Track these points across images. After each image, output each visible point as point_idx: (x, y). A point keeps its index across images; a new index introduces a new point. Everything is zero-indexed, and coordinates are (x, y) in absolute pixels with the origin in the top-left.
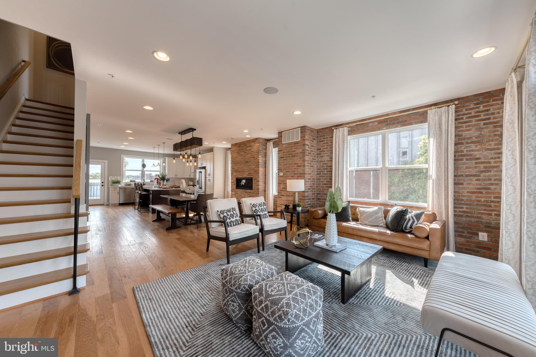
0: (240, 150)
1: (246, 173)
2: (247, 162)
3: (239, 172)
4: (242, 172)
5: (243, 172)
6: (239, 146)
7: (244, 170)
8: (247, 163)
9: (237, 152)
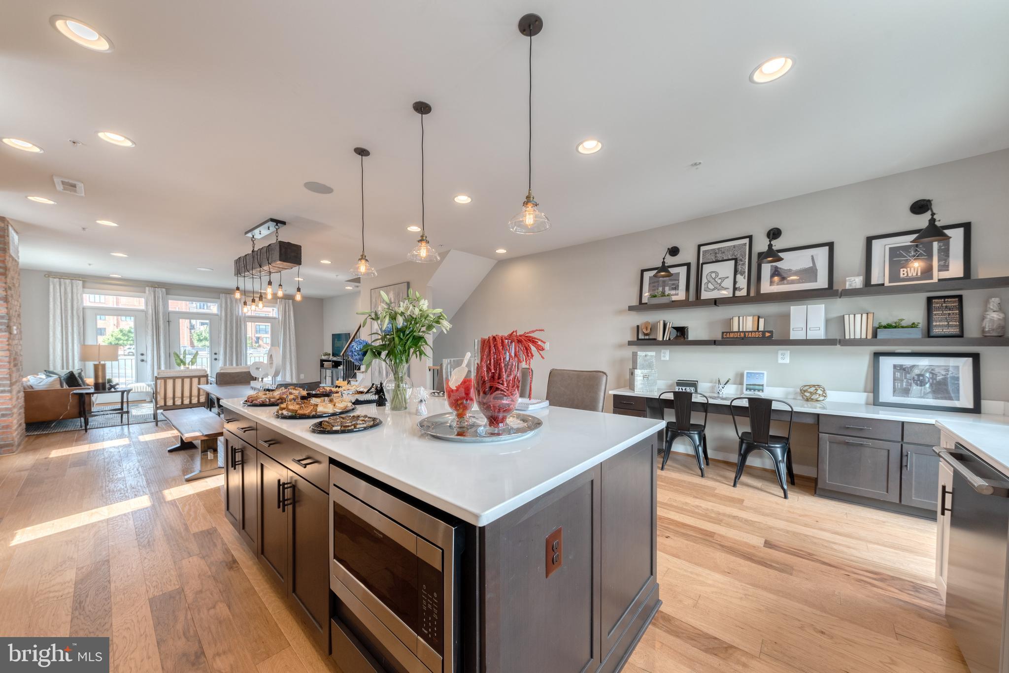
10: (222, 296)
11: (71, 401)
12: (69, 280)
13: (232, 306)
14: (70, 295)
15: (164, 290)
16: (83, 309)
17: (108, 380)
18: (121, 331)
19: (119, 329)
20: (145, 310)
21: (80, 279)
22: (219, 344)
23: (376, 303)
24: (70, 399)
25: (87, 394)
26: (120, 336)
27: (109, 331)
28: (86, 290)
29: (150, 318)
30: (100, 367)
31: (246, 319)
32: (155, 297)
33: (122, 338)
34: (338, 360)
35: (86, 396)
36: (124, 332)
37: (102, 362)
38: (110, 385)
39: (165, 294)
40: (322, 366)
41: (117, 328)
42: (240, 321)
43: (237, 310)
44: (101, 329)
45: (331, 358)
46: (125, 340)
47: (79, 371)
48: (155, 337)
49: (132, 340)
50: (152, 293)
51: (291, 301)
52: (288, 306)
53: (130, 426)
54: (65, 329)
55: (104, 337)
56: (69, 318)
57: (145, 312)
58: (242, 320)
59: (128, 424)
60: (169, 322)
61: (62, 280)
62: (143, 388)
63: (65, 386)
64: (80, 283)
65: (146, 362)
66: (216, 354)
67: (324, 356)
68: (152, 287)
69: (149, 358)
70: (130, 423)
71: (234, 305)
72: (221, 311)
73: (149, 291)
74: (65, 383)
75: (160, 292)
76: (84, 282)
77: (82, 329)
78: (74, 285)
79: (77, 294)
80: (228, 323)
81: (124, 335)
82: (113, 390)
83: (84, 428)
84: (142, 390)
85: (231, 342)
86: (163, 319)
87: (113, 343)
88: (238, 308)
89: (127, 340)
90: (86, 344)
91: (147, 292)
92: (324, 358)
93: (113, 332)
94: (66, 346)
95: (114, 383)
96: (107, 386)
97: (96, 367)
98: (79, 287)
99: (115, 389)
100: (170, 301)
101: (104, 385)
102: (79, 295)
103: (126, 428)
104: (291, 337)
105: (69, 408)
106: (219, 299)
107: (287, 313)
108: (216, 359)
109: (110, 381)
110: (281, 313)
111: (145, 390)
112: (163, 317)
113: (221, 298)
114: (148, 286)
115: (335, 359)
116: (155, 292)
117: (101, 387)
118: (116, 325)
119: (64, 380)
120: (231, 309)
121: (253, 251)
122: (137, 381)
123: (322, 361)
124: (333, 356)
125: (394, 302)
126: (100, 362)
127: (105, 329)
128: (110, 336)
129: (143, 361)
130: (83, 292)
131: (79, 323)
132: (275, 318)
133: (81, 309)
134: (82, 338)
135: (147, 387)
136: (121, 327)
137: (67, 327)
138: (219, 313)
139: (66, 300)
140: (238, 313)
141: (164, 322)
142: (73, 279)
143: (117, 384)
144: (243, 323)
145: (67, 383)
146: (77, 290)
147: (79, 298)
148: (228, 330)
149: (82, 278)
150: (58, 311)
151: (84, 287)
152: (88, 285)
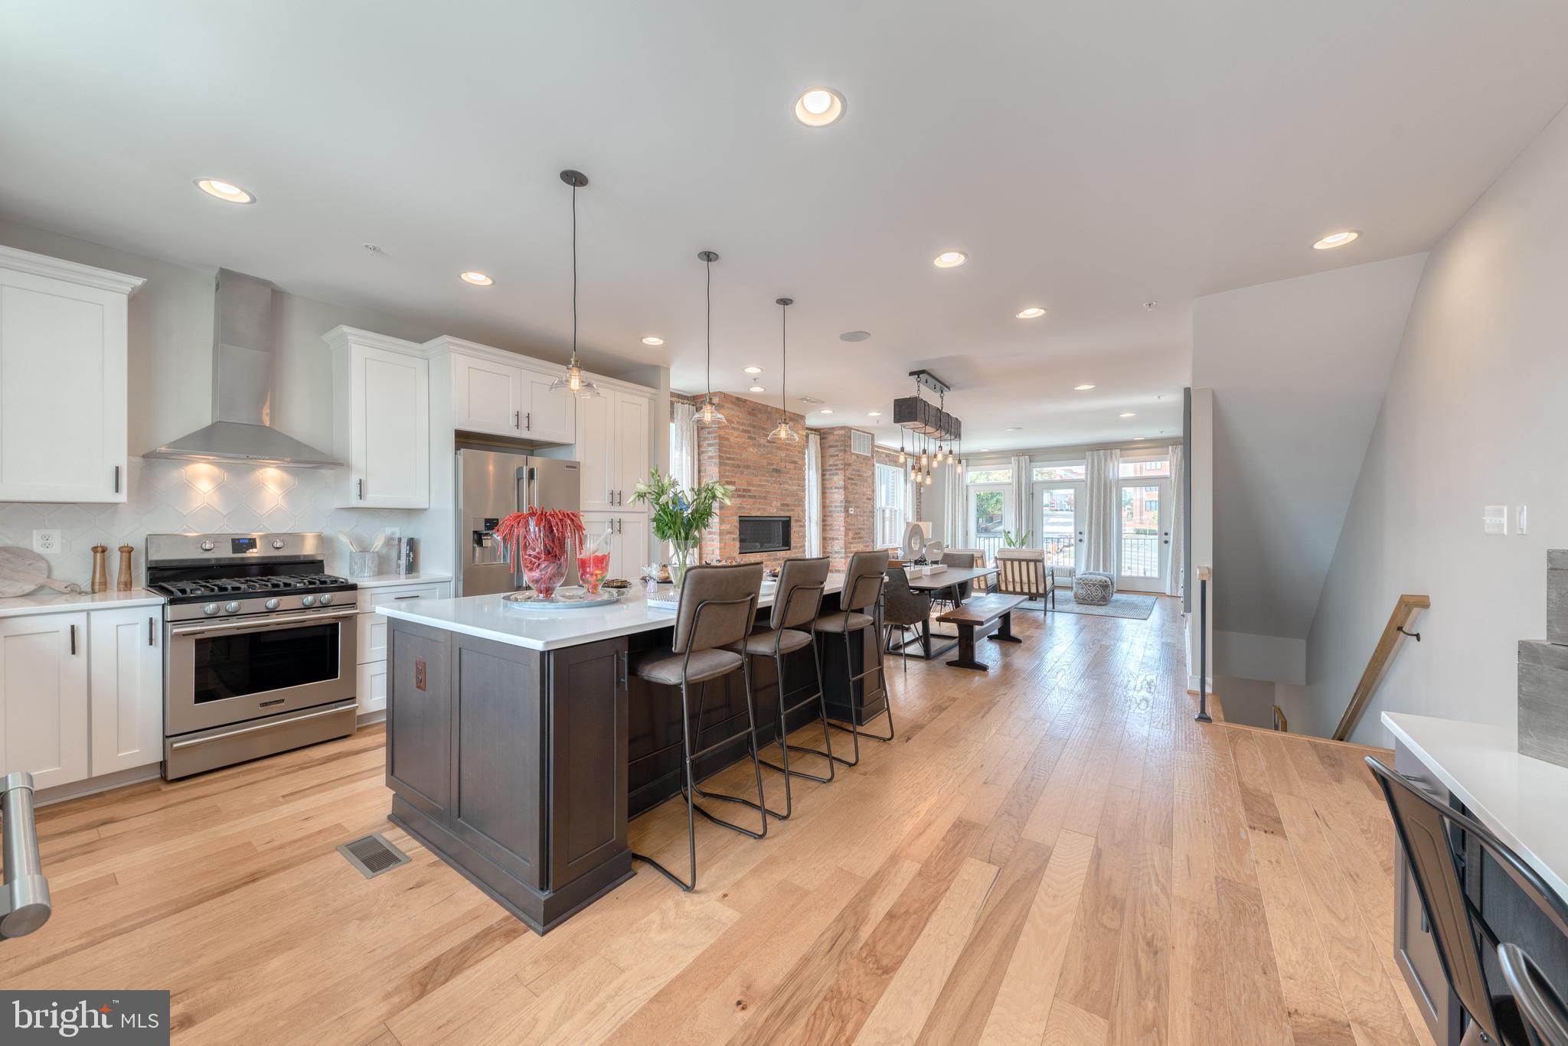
0: (754, 427)
1: (774, 503)
2: (776, 471)
3: (755, 497)
4: (760, 497)
5: (765, 498)
6: (750, 413)
7: (768, 492)
8: (775, 474)
9: (745, 431)
10: (1088, 454)
13: (1100, 465)
15: (1028, 457)
20: (1012, 483)
22: (1084, 520)
28: (969, 468)
29: (1014, 492)
31: (1120, 483)
32: (1019, 467)
39: (1029, 462)
42: (1112, 487)
43: (1107, 471)
48: (1017, 513)
56: (956, 497)
57: (1011, 485)
58: (1115, 485)
60: (1032, 495)
64: (965, 462)
66: (1081, 533)
71: (1104, 465)
72: (1087, 474)
75: (1026, 460)
76: (967, 460)
77: (965, 507)
80: (1095, 490)
85: (1098, 517)
86: (1027, 492)
88: (1109, 470)
91: (1013, 462)
94: (954, 524)
100: (1034, 470)
106: (1086, 458)
108: (1082, 542)
110: (1174, 468)
112: (1027, 489)
114: (1014, 456)
116: (1019, 462)
120: (1099, 471)
130: (967, 471)
131: (962, 501)
134: (965, 516)
137: (955, 506)
138: (1085, 478)
140: (1109, 476)
141: (1027, 496)
144: (1116, 488)
148: (1094, 500)
150: (950, 491)
151: (967, 466)
152: (971, 462)
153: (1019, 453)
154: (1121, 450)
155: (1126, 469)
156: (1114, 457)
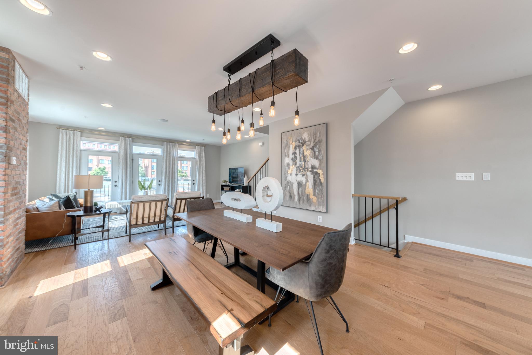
10: (165, 143)
11: (65, 221)
12: (72, 131)
13: (170, 150)
14: (72, 141)
15: (131, 139)
16: (80, 150)
17: (94, 203)
18: (100, 169)
19: (98, 168)
20: (119, 152)
21: (80, 131)
22: (162, 174)
23: (287, 143)
24: (65, 220)
25: (78, 216)
26: (99, 171)
27: (94, 169)
28: (83, 138)
29: (121, 157)
30: (89, 193)
31: (178, 158)
32: (125, 143)
33: (100, 172)
34: (233, 185)
35: (77, 218)
36: (101, 169)
37: (91, 190)
38: (96, 208)
39: (131, 141)
40: (222, 189)
41: (98, 167)
42: (175, 160)
43: (173, 152)
44: (90, 168)
45: (228, 184)
46: (101, 173)
47: (75, 194)
48: (124, 170)
49: (104, 173)
50: (124, 141)
51: (203, 147)
52: (202, 150)
53: (109, 240)
54: (68, 165)
55: (91, 171)
56: (71, 157)
57: (118, 153)
58: (176, 159)
59: (108, 239)
60: (133, 160)
61: (68, 131)
62: (116, 205)
63: (63, 208)
64: (79, 133)
65: (118, 186)
66: (160, 181)
67: (224, 182)
68: (123, 137)
69: (119, 184)
70: (109, 238)
71: (172, 150)
72: (164, 153)
73: (122, 140)
74: (62, 206)
75: (129, 140)
76: (82, 132)
77: (79, 164)
78: (75, 135)
79: (77, 141)
80: (168, 161)
81: (101, 170)
82: (98, 212)
83: (74, 243)
84: (115, 207)
85: (169, 173)
86: (130, 158)
87: (95, 175)
88: (174, 152)
89: (102, 173)
90: (81, 174)
91: (120, 140)
92: (223, 184)
93: (96, 169)
94: (68, 176)
95: (99, 206)
96: (94, 208)
97: (86, 193)
98: (78, 136)
99: (100, 211)
100: (134, 147)
101: (91, 207)
102: (78, 141)
103: (105, 242)
104: (203, 170)
105: (63, 228)
106: (163, 145)
107: (201, 155)
108: (160, 185)
109: (96, 204)
110: (197, 155)
111: (117, 207)
112: (130, 156)
113: (164, 145)
114: (121, 136)
115: (231, 185)
116: (125, 140)
117: (89, 210)
118: (97, 165)
119: (62, 202)
120: (169, 152)
121: (229, 85)
122: (112, 200)
123: (222, 186)
124: (229, 182)
125: (309, 141)
126: (89, 190)
127: (92, 167)
128: (94, 171)
129: (116, 186)
130: (81, 140)
131: (77, 160)
132: (194, 158)
133: (79, 151)
134: (78, 171)
135: (119, 204)
136: (100, 166)
137: (69, 163)
138: (163, 155)
139: (69, 145)
140: (174, 155)
141: (130, 160)
142: (75, 131)
143: (101, 207)
144: (176, 161)
145: (64, 205)
146: (77, 137)
147: (78, 144)
148: (168, 165)
149: (80, 130)
150: (64, 152)
151: (81, 136)
152: (84, 134)
153: (126, 135)
154: (179, 144)
155: (181, 153)
156: (176, 147)
